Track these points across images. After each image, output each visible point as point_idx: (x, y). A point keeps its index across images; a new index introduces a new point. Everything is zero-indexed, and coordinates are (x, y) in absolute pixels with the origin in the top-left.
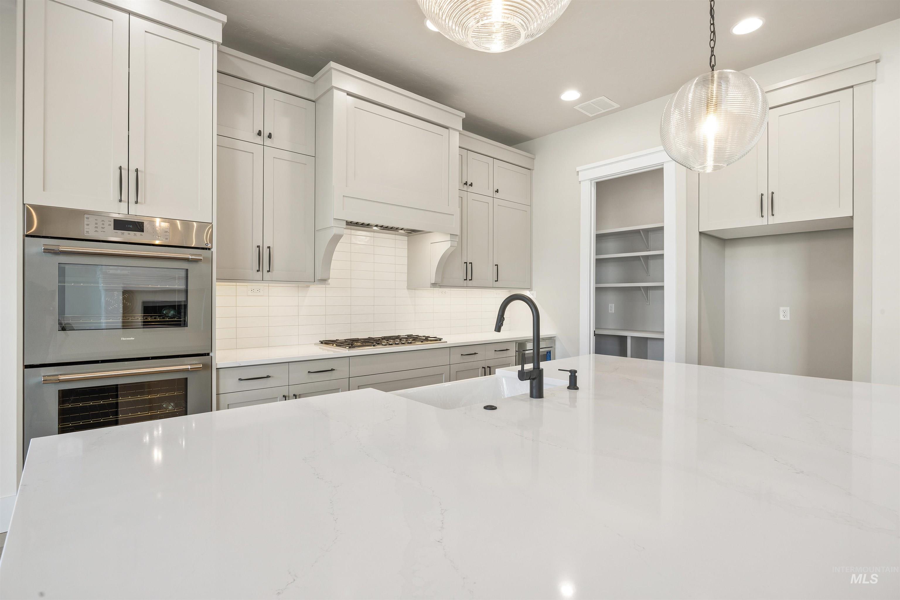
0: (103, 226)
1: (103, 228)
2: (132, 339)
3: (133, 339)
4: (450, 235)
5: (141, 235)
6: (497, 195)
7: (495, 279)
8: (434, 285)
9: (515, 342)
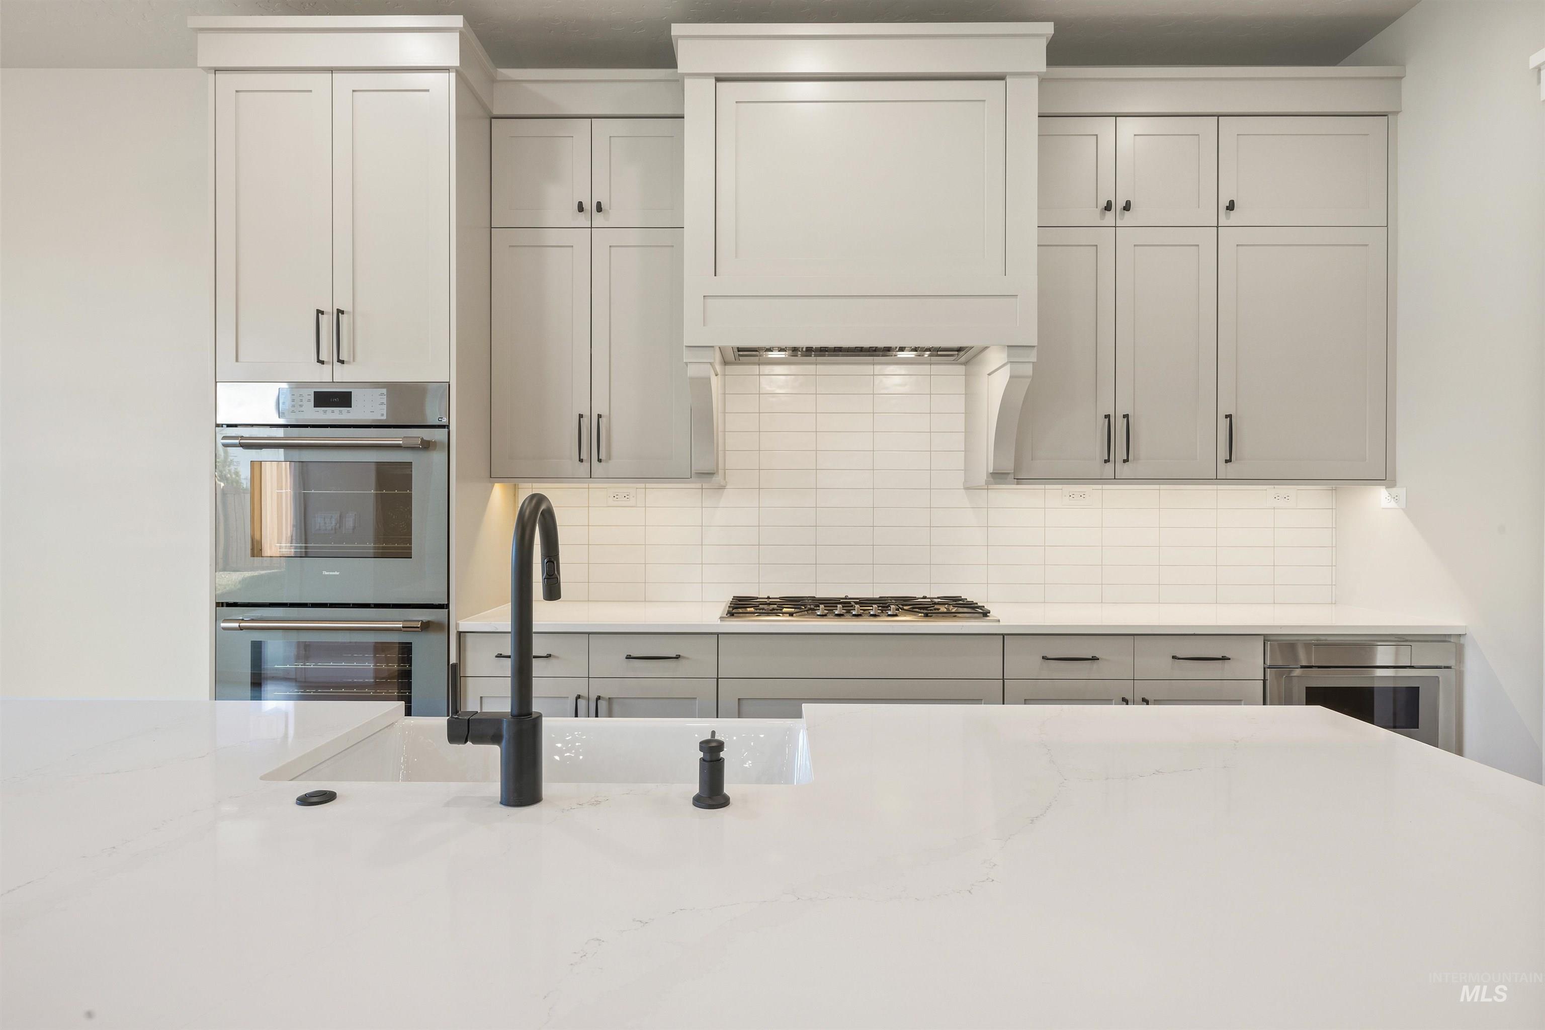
0: (301, 403)
1: (301, 406)
2: (336, 573)
3: (338, 573)
4: (1006, 347)
5: (348, 412)
6: (1235, 217)
7: (1223, 454)
8: (998, 476)
9: (1262, 638)
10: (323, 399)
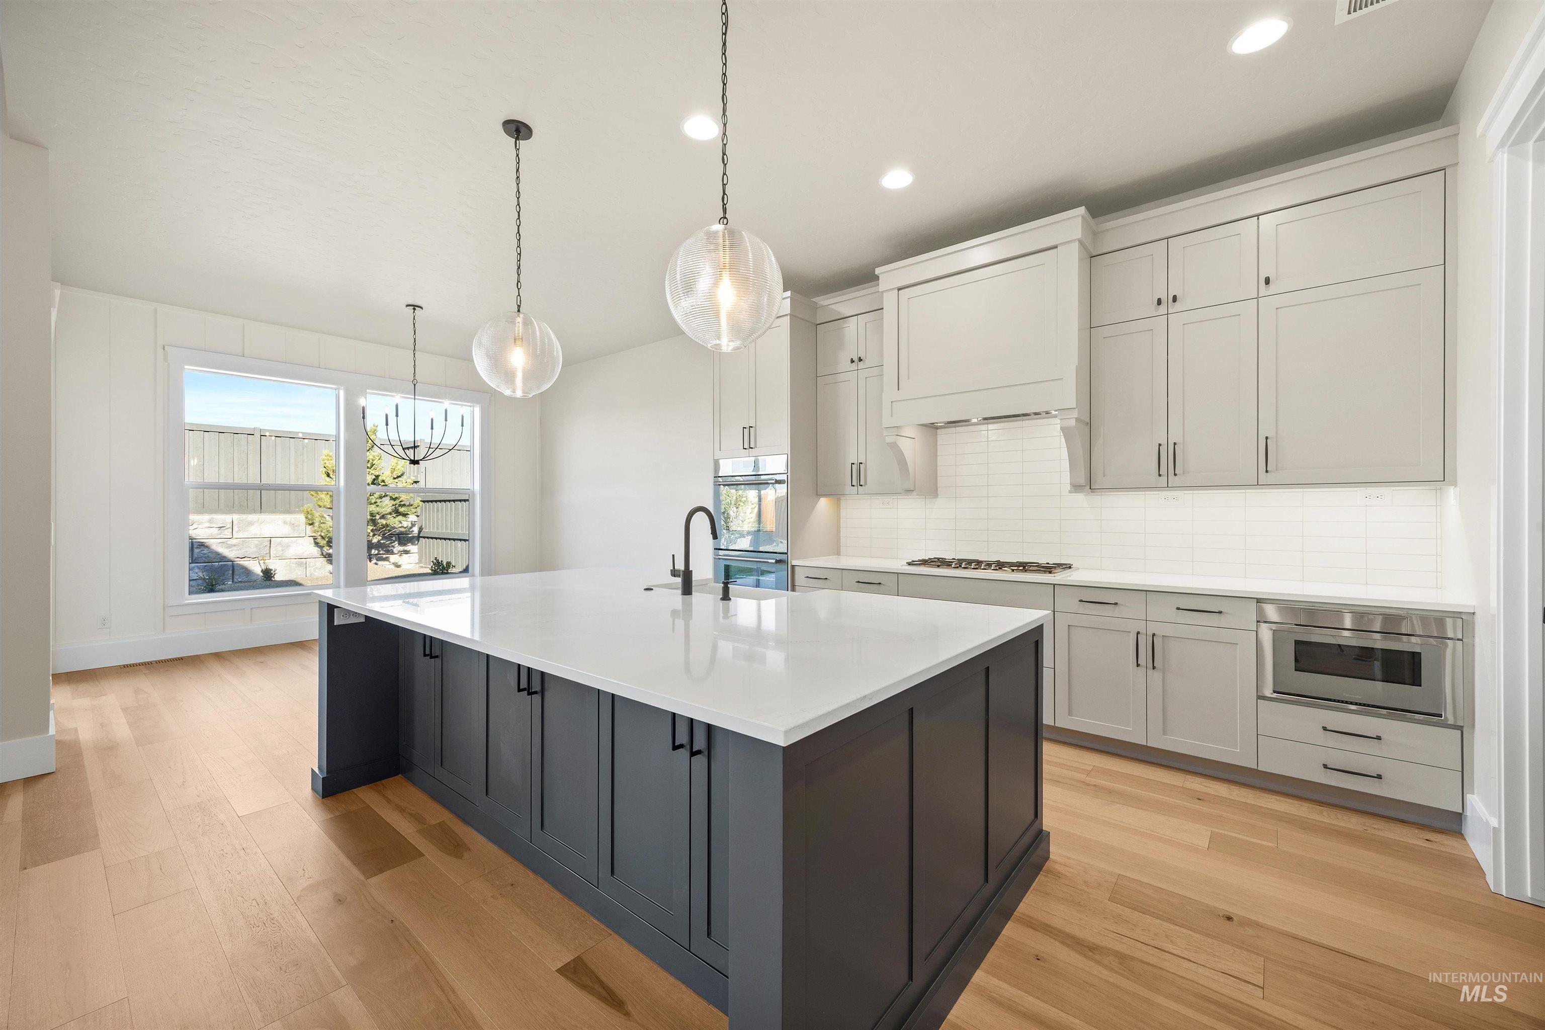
6: (1270, 289)
7: (1262, 467)
8: (1076, 488)
9: (1256, 600)
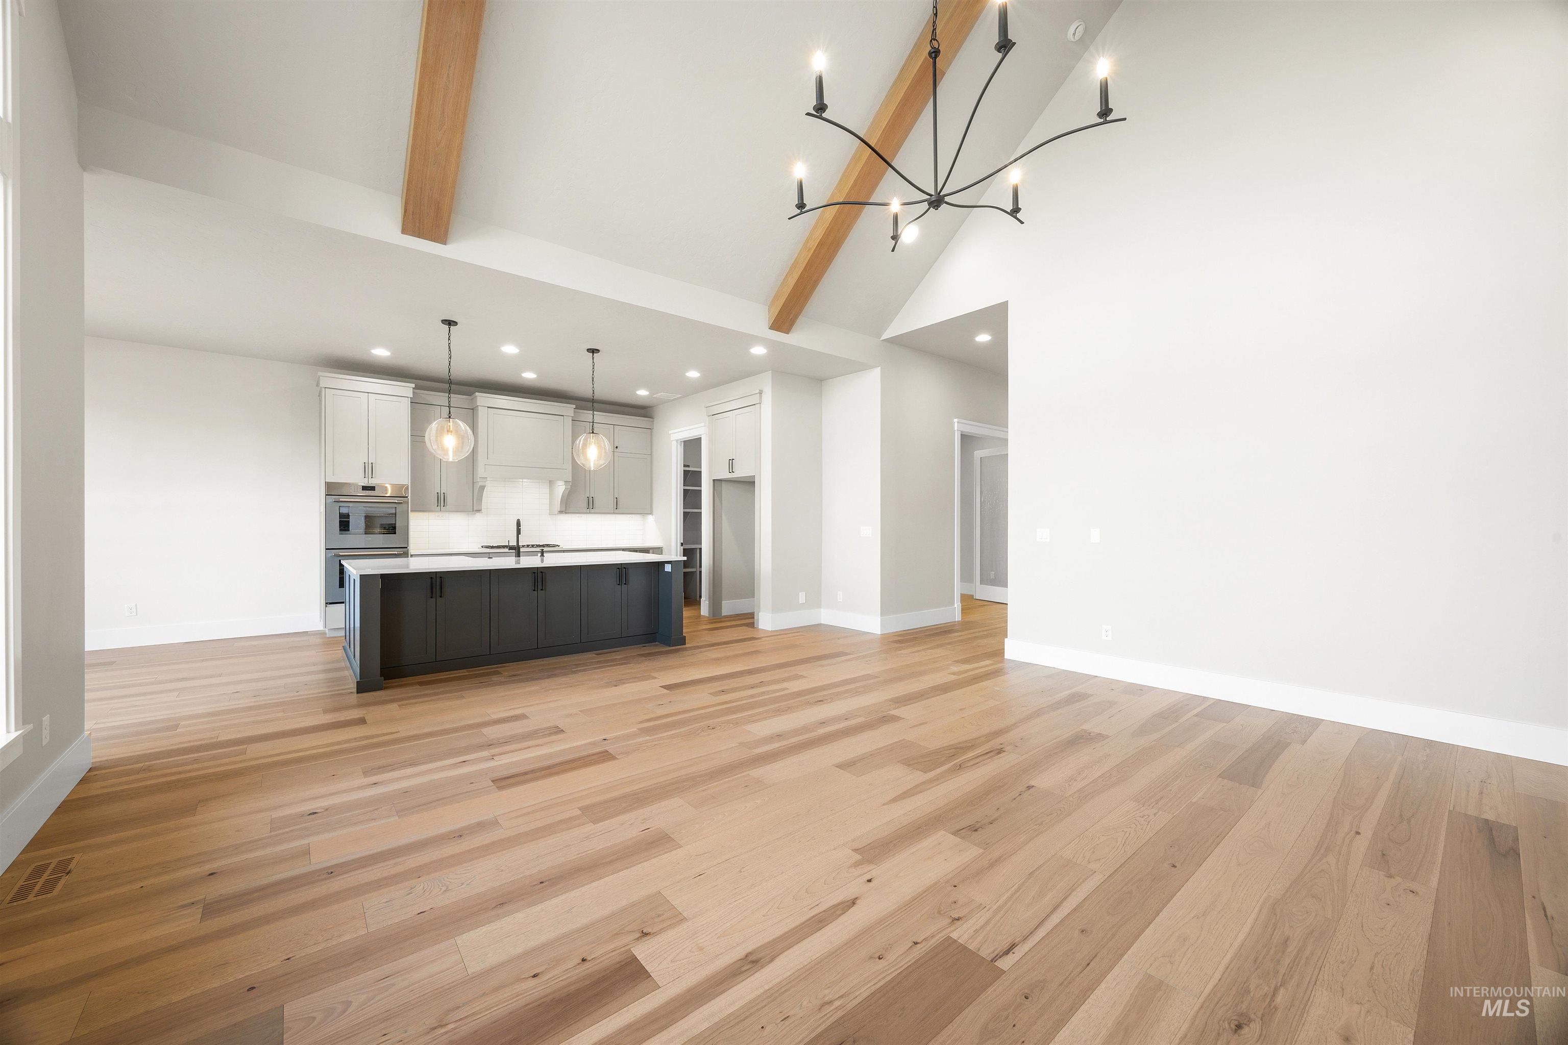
0: (357, 490)
4: (564, 481)
5: (374, 493)
6: (617, 450)
7: (615, 507)
8: (561, 512)
10: (365, 488)
